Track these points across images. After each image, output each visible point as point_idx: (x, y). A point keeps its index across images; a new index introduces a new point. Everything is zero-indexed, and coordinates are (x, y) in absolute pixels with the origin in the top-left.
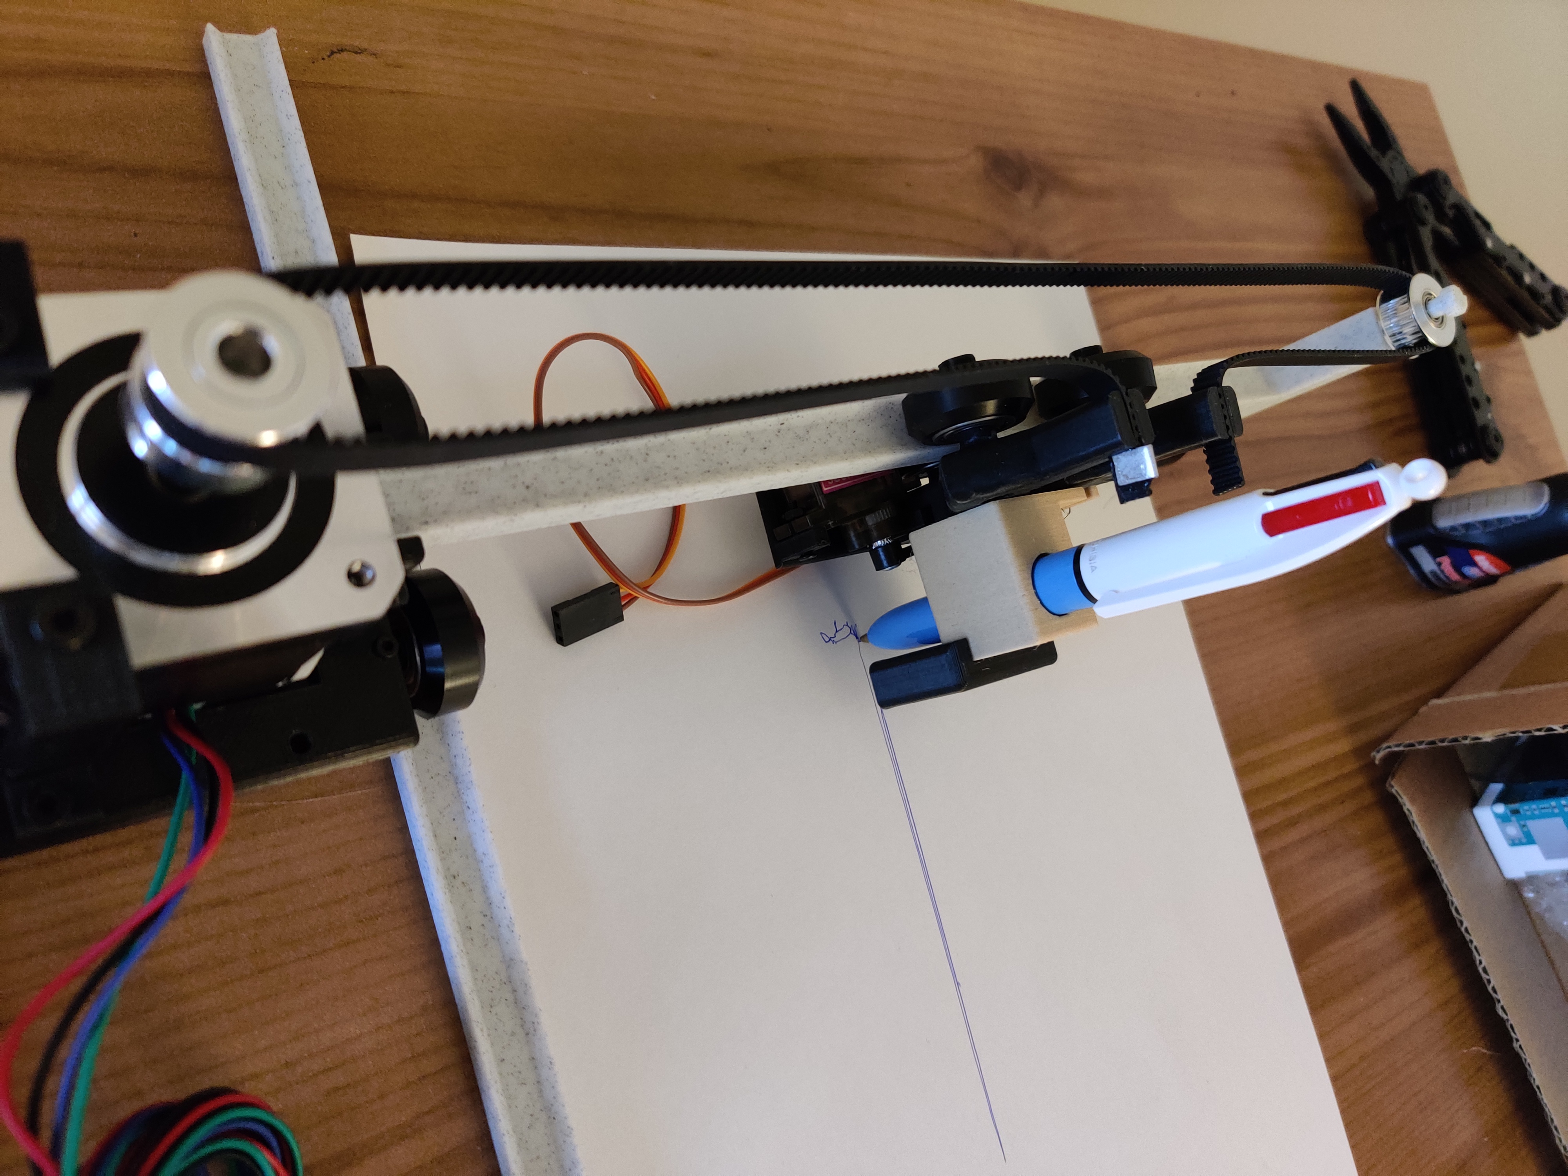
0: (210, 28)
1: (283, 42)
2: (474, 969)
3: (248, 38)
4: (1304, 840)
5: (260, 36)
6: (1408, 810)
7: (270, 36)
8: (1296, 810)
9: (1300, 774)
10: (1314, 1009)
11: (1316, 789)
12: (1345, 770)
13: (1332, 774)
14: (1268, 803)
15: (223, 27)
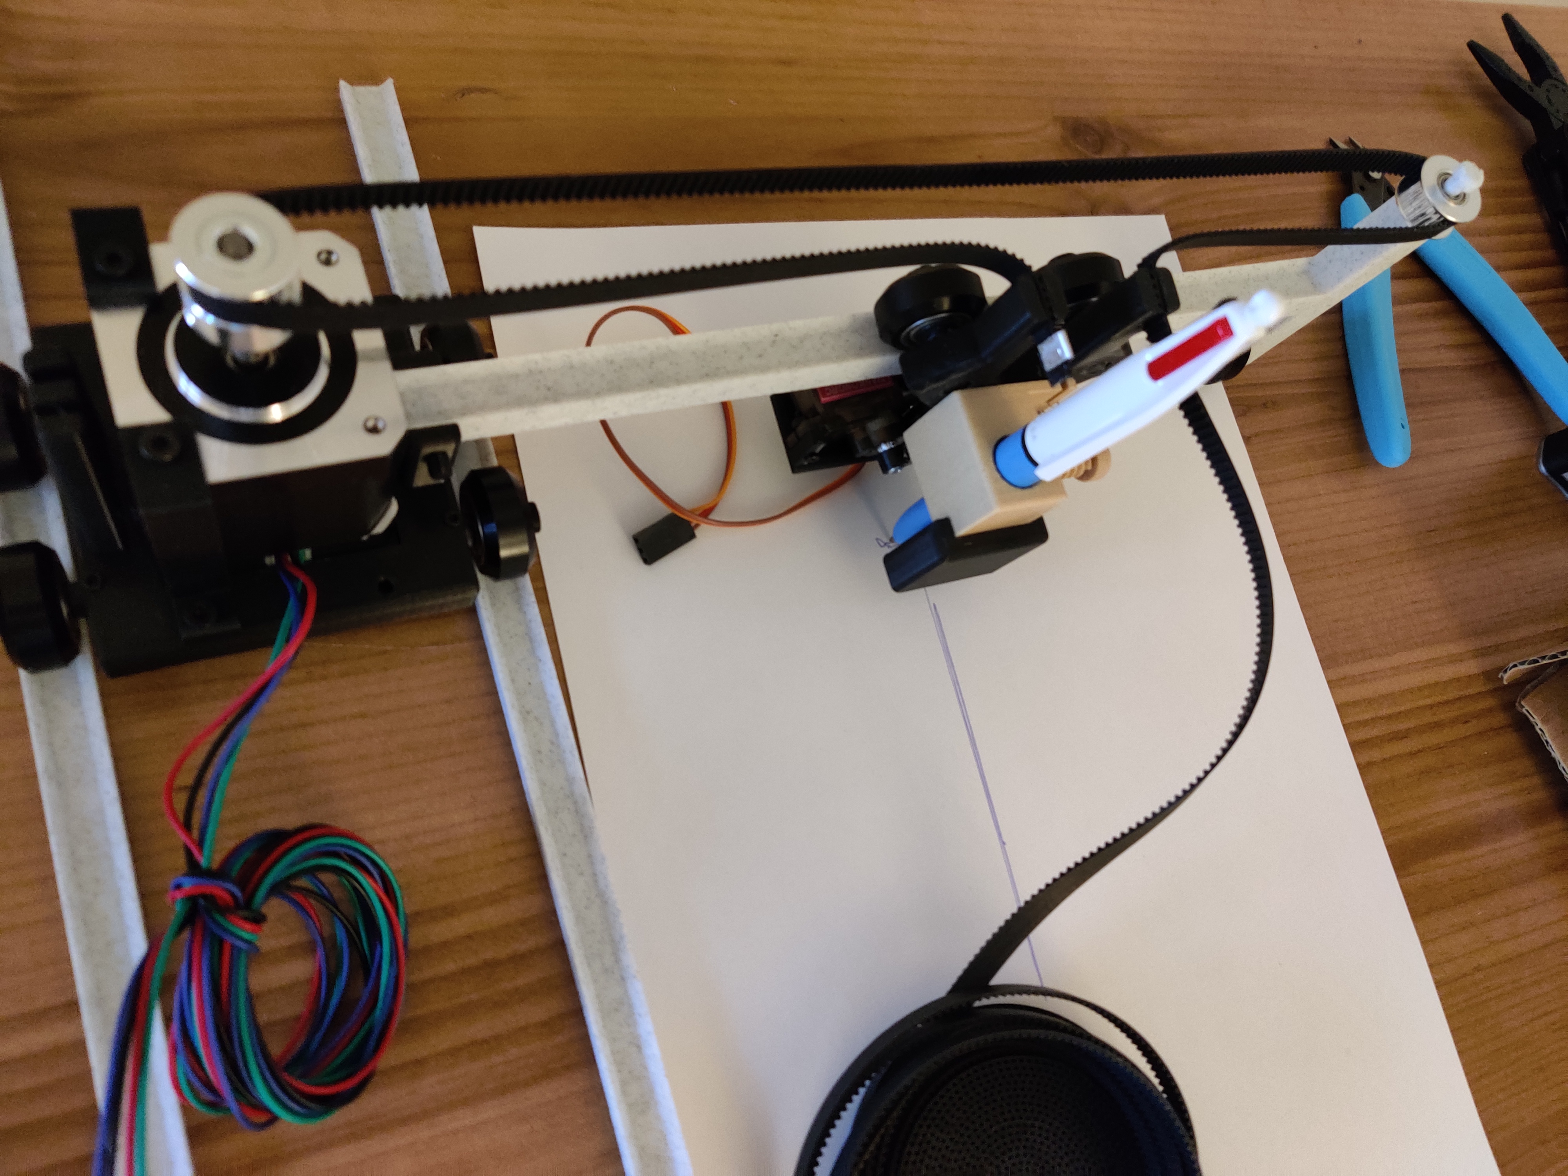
0: (343, 84)
1: (398, 90)
2: (543, 783)
3: (373, 89)
4: (1413, 754)
5: (382, 86)
6: (1541, 730)
7: (389, 85)
8: (1403, 726)
9: (1411, 691)
10: (1416, 915)
11: (1431, 707)
12: (1471, 691)
13: (1452, 694)
14: (1367, 716)
15: (352, 82)
